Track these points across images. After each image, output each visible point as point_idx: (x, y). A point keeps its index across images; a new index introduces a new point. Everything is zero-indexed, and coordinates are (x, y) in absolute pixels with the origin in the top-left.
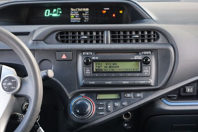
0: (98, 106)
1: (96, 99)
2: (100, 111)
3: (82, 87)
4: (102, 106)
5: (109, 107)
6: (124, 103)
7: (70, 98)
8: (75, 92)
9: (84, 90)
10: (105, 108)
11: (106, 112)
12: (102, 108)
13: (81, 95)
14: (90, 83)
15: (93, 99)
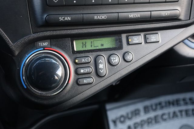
0: (78, 66)
1: (74, 52)
2: (84, 76)
3: (43, 29)
4: (86, 65)
5: (101, 66)
6: (128, 57)
7: (17, 53)
8: (26, 39)
9: (48, 33)
10: (92, 69)
11: (95, 78)
12: (87, 70)
13: (41, 44)
14: (61, 19)
15: (66, 53)
